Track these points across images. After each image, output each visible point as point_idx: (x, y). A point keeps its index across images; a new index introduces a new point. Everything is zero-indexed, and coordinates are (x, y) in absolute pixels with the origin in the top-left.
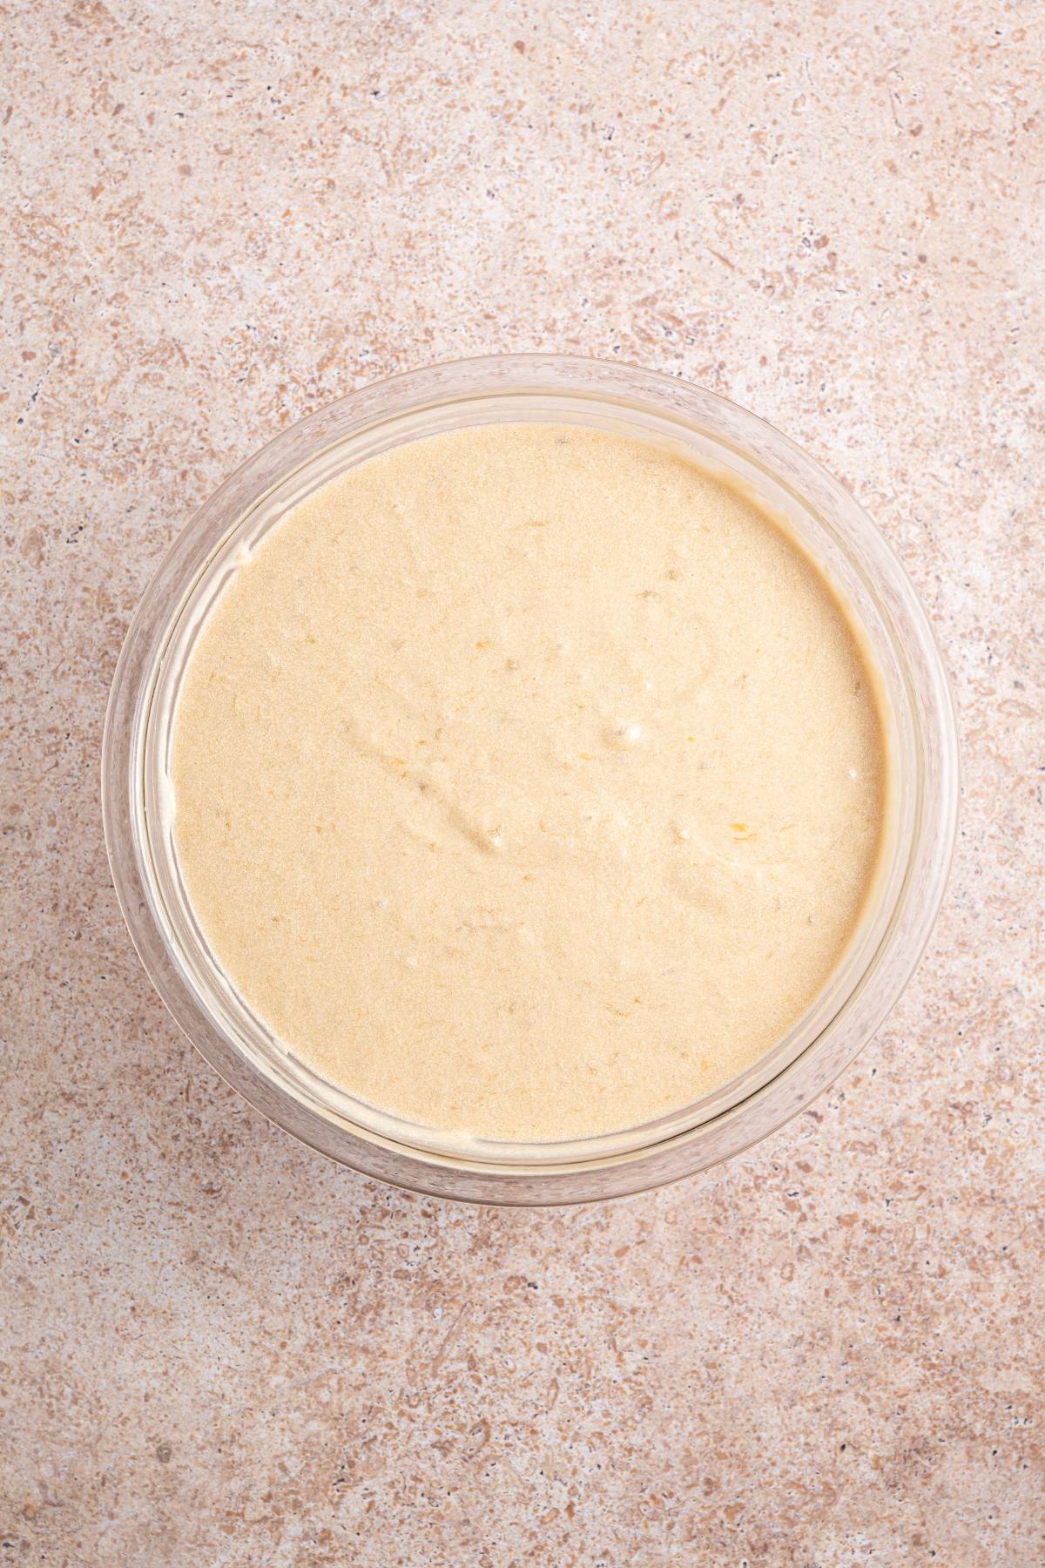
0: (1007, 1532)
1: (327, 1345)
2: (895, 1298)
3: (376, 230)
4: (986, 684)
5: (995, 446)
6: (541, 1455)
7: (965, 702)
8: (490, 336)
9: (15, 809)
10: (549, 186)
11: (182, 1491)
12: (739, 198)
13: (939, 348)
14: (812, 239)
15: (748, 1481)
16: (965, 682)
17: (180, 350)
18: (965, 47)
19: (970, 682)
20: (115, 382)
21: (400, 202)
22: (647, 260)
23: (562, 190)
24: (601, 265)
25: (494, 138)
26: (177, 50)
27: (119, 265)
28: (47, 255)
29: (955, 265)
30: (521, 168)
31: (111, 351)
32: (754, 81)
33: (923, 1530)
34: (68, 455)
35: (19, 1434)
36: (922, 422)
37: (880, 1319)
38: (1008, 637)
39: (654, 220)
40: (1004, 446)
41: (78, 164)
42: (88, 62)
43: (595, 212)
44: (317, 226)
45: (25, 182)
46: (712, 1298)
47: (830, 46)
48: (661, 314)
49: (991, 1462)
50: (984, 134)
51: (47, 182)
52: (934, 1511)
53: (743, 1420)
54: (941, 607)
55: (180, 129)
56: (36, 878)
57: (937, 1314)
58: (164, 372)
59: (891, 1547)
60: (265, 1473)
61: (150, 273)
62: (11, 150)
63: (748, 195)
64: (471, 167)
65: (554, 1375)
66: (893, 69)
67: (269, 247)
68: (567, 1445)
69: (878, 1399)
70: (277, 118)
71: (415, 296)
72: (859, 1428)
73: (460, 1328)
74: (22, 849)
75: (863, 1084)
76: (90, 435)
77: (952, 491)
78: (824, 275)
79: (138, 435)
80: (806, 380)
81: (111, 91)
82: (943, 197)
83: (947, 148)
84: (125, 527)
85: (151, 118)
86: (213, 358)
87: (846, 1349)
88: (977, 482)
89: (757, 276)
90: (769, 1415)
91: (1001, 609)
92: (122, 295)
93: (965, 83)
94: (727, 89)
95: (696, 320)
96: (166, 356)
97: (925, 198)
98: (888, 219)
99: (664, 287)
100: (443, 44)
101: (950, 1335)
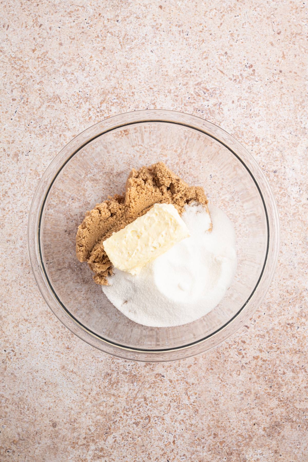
0: (302, 449)
1: (103, 393)
2: (270, 381)
3: (118, 62)
4: (298, 199)
5: (302, 128)
6: (165, 426)
7: (292, 204)
8: (151, 94)
9: (10, 235)
10: (169, 49)
11: (60, 436)
12: (226, 53)
13: (286, 98)
14: (248, 65)
15: (226, 434)
16: (292, 198)
17: (59, 98)
18: (294, 7)
19: (294, 198)
20: (40, 107)
21: (125, 54)
22: (198, 72)
23: (173, 50)
24: (185, 73)
25: (153, 35)
26: (58, 8)
27: (41, 72)
28: (19, 70)
29: (290, 73)
30: (161, 44)
31: (38, 98)
32: (231, 18)
33: (278, 449)
34: (26, 130)
35: (12, 419)
36: (280, 120)
37: (265, 387)
38: (305, 185)
39: (201, 59)
40: (305, 128)
41: (28, 42)
42: (32, 12)
43: (183, 57)
44: (100, 61)
45: (13, 48)
46: (216, 380)
47: (254, 7)
48: (203, 88)
49: (298, 429)
50: (300, 34)
51: (20, 48)
52: (281, 443)
53: (225, 416)
54: (285, 176)
55: (59, 32)
56: (16, 255)
57: (282, 385)
58: (54, 105)
59: (268, 454)
60: (84, 431)
61: (50, 75)
62: (9, 38)
63: (229, 52)
64: (146, 43)
65: (169, 403)
66: (272, 14)
67: (86, 67)
68: (173, 423)
69: (265, 410)
70: (88, 29)
71: (129, 82)
72: (259, 419)
73: (142, 389)
74: (13, 247)
75: (261, 318)
76: (32, 124)
77: (289, 141)
78: (251, 76)
79: (47, 124)
80: (246, 108)
81: (38, 20)
82: (287, 53)
83: (288, 38)
84: (43, 151)
85: (50, 28)
86: (69, 101)
87: (256, 396)
88: (296, 138)
89: (231, 77)
90: (233, 415)
91: (303, 177)
92: (42, 82)
93: (294, 19)
94: (223, 20)
95: (213, 90)
96: (55, 100)
97: (282, 53)
98: (271, 59)
99: (203, 80)
100: (138, 6)
101: (287, 391)
